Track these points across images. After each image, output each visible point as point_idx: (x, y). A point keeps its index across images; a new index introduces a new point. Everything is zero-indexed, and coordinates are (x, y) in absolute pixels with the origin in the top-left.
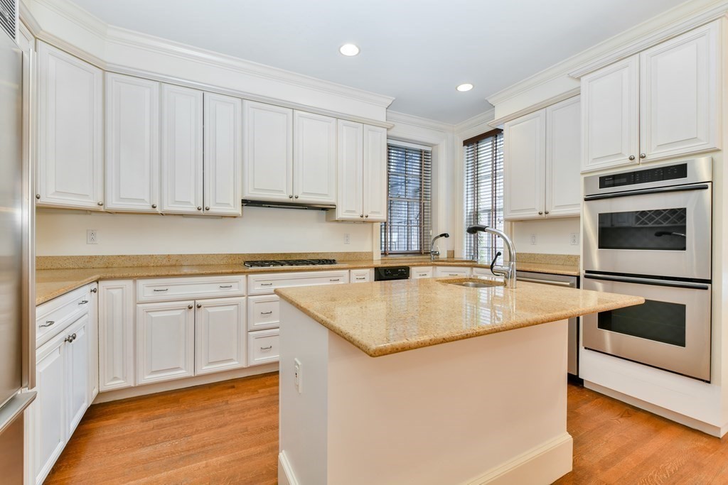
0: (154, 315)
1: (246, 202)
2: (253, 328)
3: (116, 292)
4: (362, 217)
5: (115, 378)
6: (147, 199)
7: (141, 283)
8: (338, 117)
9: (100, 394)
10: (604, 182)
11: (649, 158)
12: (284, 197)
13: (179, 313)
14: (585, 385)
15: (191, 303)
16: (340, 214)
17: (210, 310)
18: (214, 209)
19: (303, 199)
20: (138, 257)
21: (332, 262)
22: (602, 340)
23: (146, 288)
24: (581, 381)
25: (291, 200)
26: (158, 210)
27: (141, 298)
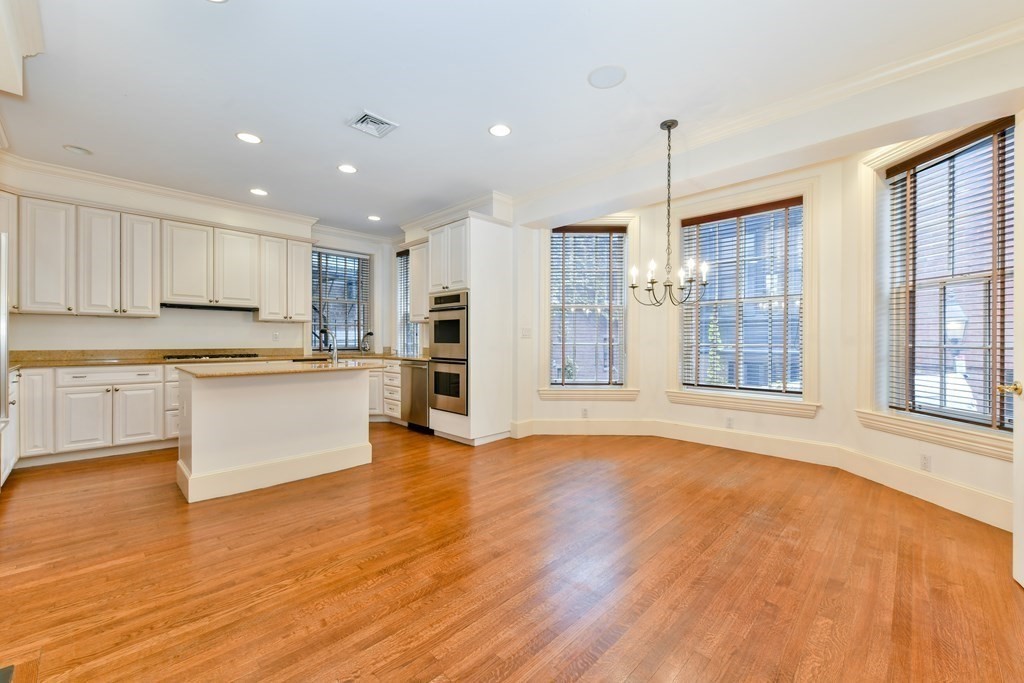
0: (72, 396)
1: (163, 305)
2: (169, 408)
3: (37, 378)
4: (286, 318)
5: (36, 447)
6: (62, 302)
7: (61, 371)
8: (260, 234)
9: (21, 459)
10: (438, 300)
11: (450, 289)
12: (204, 302)
13: (97, 395)
14: (436, 434)
15: (110, 387)
16: (263, 315)
17: (127, 393)
18: (131, 311)
19: (223, 302)
20: (49, 353)
21: (255, 356)
22: (436, 399)
23: (65, 375)
24: (432, 431)
25: (212, 304)
26: (73, 312)
27: (60, 383)
